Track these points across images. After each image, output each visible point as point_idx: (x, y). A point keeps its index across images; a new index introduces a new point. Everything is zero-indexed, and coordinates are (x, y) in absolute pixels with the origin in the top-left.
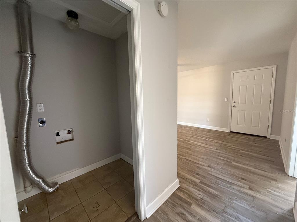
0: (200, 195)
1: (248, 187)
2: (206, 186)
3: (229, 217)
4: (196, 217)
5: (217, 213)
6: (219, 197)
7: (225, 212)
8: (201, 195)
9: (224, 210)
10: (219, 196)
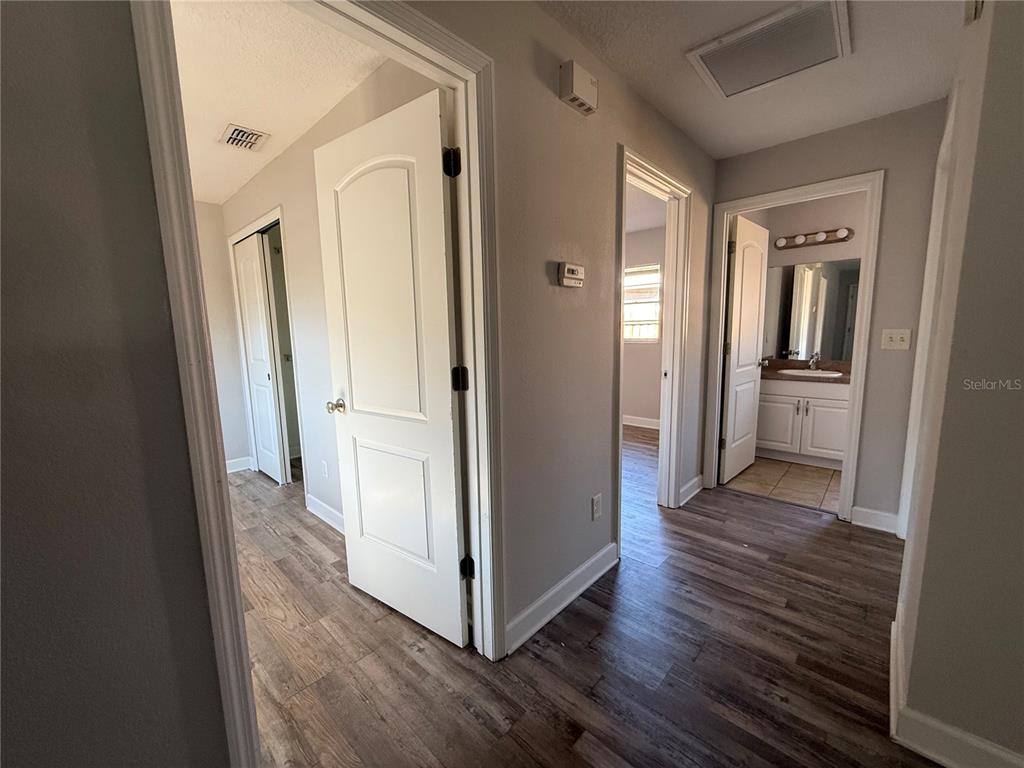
0: (782, 699)
1: (579, 747)
2: (766, 745)
3: (690, 635)
4: (772, 632)
5: (720, 642)
6: (712, 693)
7: (698, 645)
8: (778, 699)
9: (701, 650)
10: (709, 695)
